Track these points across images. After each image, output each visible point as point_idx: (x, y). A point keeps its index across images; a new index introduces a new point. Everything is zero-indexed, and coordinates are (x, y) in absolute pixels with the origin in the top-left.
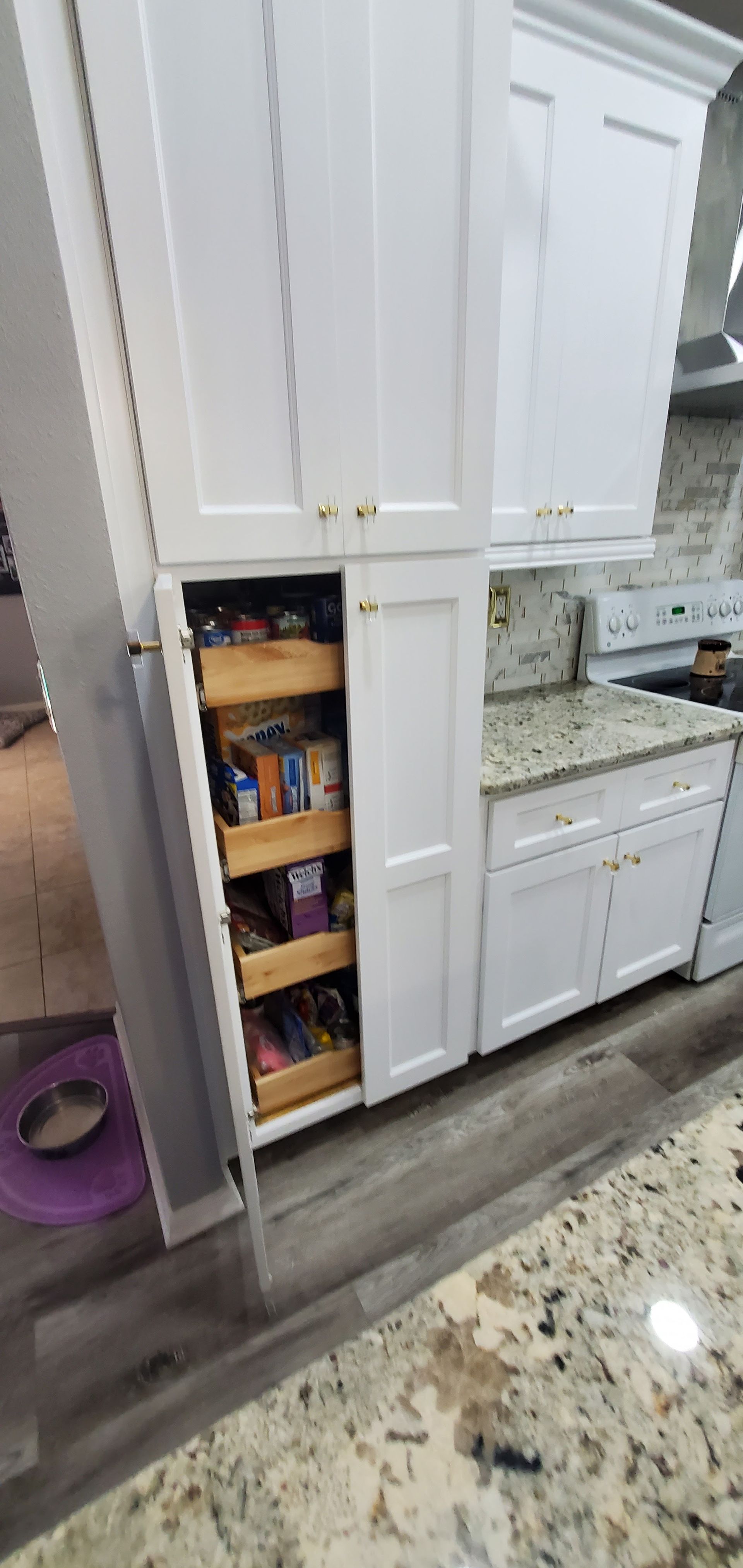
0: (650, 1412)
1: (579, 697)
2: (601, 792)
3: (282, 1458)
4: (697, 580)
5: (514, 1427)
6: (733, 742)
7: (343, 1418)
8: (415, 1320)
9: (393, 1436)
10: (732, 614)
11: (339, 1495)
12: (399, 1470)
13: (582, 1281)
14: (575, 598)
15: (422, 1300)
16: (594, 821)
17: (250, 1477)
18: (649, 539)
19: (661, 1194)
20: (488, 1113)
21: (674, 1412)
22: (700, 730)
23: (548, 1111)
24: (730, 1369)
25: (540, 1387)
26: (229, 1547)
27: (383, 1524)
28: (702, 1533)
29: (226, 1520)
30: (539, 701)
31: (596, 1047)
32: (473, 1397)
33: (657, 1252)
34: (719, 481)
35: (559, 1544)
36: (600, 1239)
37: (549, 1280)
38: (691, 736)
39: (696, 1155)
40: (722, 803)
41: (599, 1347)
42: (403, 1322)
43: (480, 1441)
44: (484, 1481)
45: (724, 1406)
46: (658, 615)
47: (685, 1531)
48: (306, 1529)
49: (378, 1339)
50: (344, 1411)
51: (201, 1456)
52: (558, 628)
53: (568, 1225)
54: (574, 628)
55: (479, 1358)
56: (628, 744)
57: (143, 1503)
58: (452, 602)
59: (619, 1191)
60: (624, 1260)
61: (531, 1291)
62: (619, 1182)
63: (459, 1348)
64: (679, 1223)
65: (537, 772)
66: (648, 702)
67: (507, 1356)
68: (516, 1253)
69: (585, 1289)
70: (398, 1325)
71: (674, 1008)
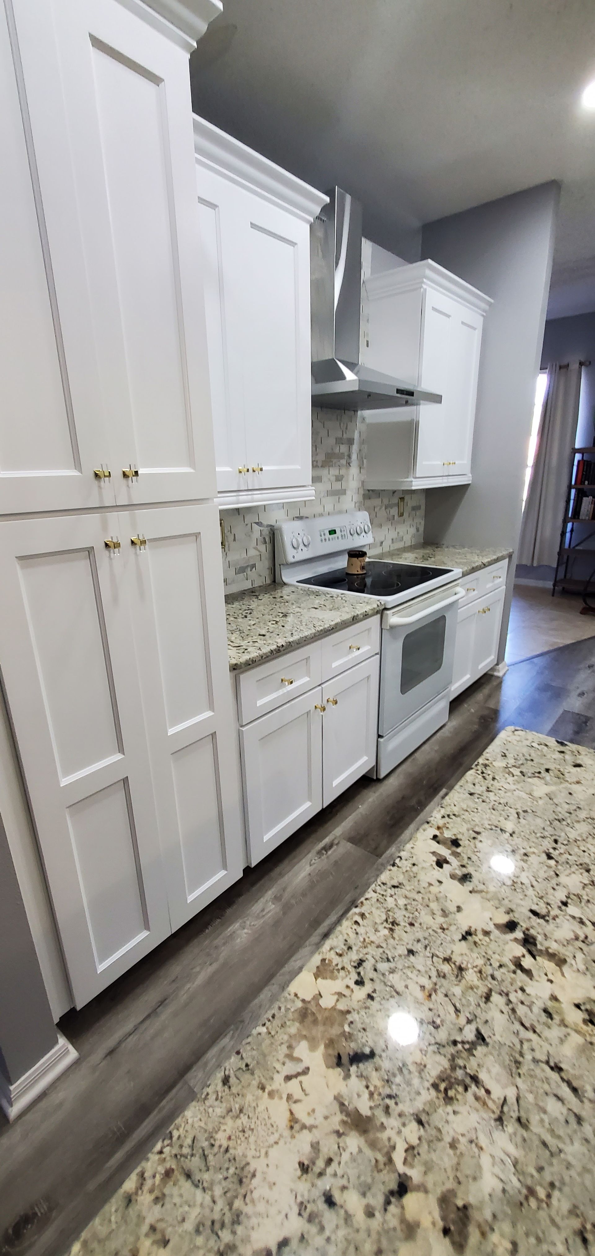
0: (422, 1001)
1: (280, 595)
2: (307, 659)
3: (223, 1124)
4: (340, 512)
5: (356, 1041)
6: (379, 616)
7: (255, 1083)
8: (283, 1009)
9: (288, 1078)
10: (363, 533)
11: (266, 1125)
12: (297, 1094)
13: (371, 950)
14: (268, 526)
15: (284, 997)
16: (306, 679)
17: (205, 1144)
18: (311, 488)
19: (402, 888)
20: (263, 910)
21: (434, 996)
22: (361, 609)
23: (304, 895)
24: (455, 964)
25: (364, 1014)
26: (204, 1189)
27: (297, 1127)
28: (459, 1046)
29: (197, 1176)
30: (254, 600)
31: (327, 840)
32: (328, 1036)
33: (406, 919)
34: (344, 449)
35: (394, 1087)
36: (376, 923)
37: (354, 956)
38: (356, 614)
39: (414, 860)
40: (378, 656)
41: (389, 980)
42: (276, 1014)
43: (339, 1057)
44: (347, 1076)
45: (456, 983)
46: (321, 536)
47: (452, 1050)
48: (250, 1153)
49: (264, 1030)
50: (255, 1079)
51: (167, 1150)
52: (258, 547)
53: (356, 923)
54: (269, 546)
55: (327, 1014)
56: (320, 624)
57: (134, 1198)
58: (197, 535)
59: (380, 894)
60: (391, 930)
61: (346, 966)
62: (378, 888)
63: (314, 1014)
64: (414, 900)
65: (266, 650)
66: (325, 594)
67: (341, 1006)
68: (331, 949)
69: (374, 953)
70: (273, 1016)
71: (370, 800)
